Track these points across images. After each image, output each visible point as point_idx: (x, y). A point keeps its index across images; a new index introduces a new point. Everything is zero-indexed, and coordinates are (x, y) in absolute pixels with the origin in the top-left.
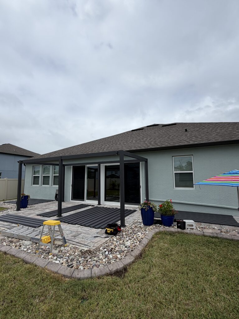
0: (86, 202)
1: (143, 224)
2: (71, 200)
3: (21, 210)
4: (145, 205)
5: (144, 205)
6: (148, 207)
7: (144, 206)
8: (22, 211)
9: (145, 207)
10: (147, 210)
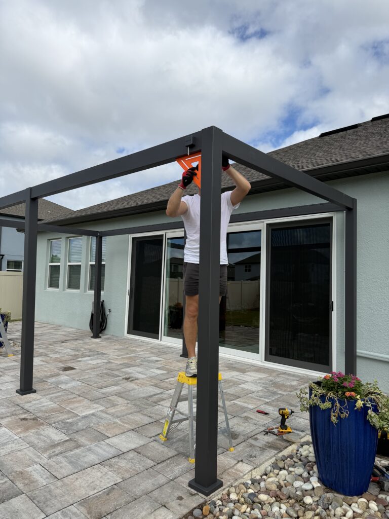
0: (162, 343)
1: (320, 480)
2: (129, 333)
4: (331, 394)
5: (322, 391)
6: (342, 403)
7: (323, 398)
9: (328, 405)
10: (339, 418)
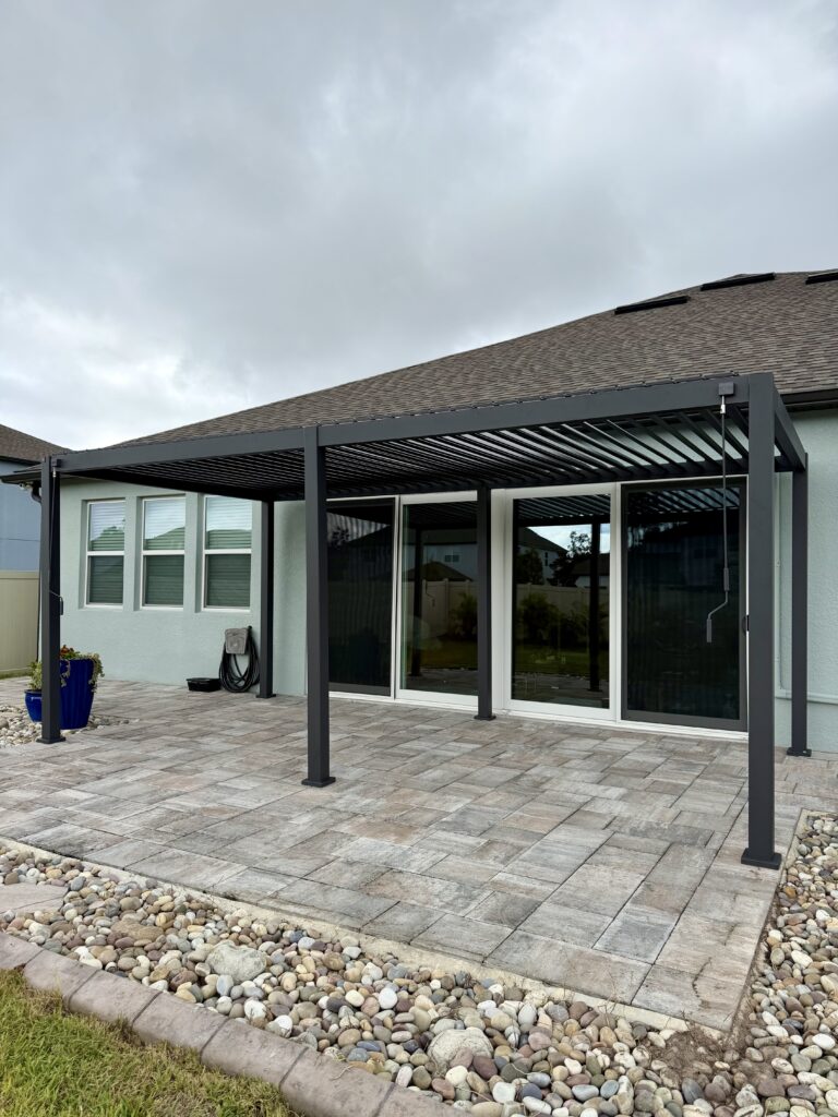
0: (397, 701)
3: (63, 739)
8: (76, 747)
